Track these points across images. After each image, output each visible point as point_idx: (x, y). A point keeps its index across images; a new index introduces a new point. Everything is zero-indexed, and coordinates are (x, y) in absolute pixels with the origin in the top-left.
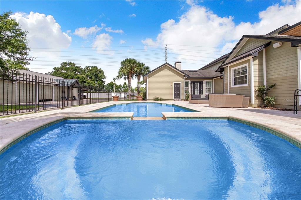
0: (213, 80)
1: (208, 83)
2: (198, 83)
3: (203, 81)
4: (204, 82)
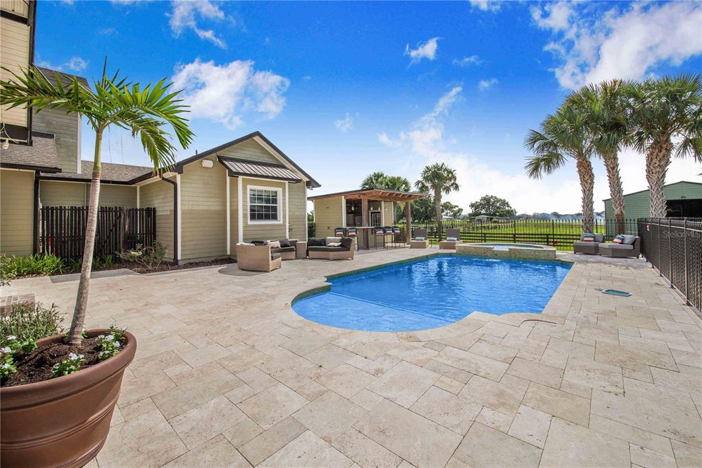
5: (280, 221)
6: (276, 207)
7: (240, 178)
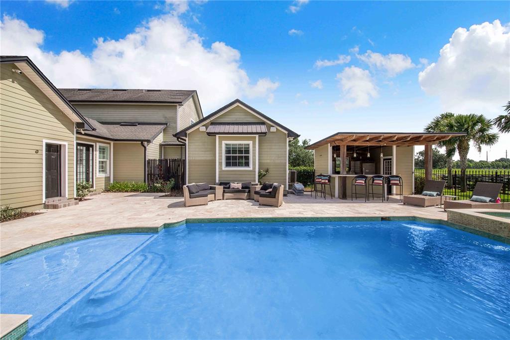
0: (110, 144)
1: (102, 151)
2: (84, 148)
3: (94, 144)
4: (96, 147)
5: (251, 168)
6: (248, 156)
7: (217, 136)
